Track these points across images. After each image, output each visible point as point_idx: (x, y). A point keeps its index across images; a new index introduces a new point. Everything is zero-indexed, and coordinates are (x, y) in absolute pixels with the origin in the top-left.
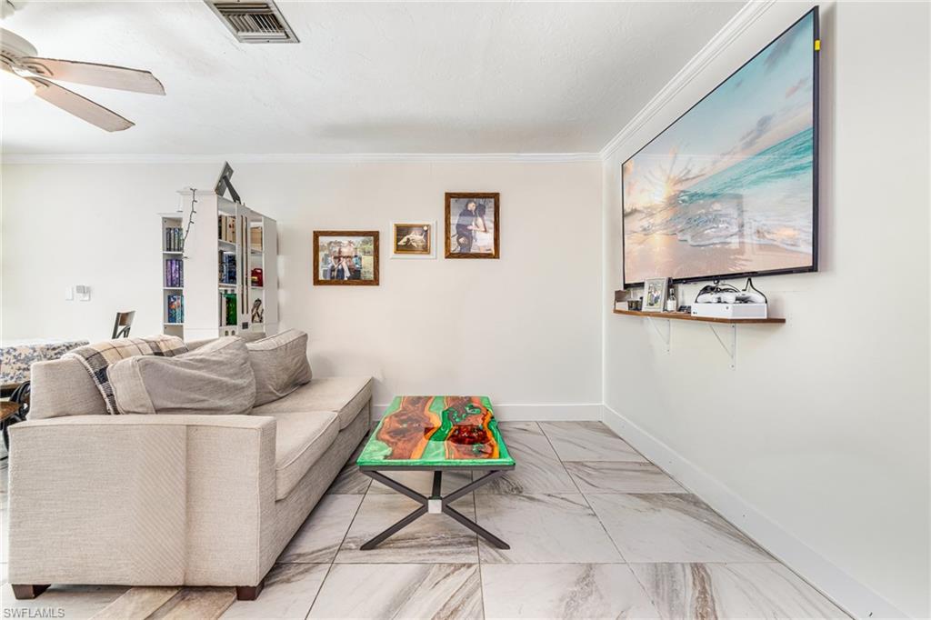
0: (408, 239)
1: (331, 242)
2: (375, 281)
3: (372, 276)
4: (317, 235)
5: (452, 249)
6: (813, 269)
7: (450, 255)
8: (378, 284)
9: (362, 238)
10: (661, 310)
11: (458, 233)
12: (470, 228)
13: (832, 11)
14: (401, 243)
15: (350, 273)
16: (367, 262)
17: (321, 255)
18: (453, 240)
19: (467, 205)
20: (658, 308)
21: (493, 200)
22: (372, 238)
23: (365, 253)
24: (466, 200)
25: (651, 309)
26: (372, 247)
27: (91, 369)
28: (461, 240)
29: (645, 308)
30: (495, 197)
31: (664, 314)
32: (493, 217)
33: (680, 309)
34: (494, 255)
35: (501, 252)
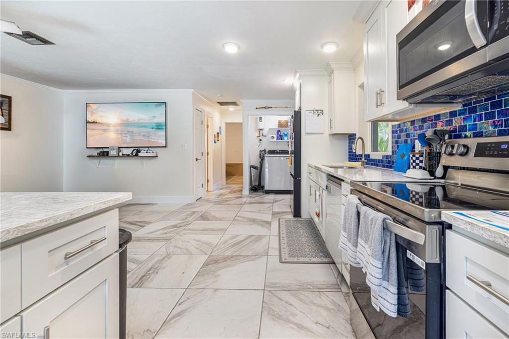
6: (166, 147)
20: (116, 154)
21: (7, 99)
25: (112, 155)
29: (110, 155)
30: (10, 98)
31: (118, 156)
32: (7, 109)
33: (123, 155)
34: (9, 129)
35: (13, 127)
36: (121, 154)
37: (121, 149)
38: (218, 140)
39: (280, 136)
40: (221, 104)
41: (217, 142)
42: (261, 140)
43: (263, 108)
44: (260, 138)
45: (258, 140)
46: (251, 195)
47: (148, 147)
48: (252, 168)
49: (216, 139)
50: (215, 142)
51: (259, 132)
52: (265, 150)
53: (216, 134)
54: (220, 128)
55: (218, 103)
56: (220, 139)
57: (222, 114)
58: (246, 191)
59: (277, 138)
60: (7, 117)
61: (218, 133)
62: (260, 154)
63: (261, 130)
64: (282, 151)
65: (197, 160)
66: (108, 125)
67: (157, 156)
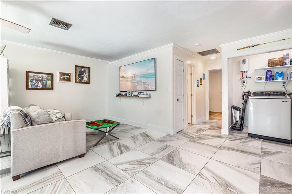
0: (64, 77)
1: (34, 76)
2: (52, 89)
3: (51, 87)
4: (28, 73)
5: (77, 81)
6: (155, 90)
7: (76, 82)
8: (53, 90)
9: (47, 75)
10: (131, 96)
11: (79, 76)
12: (82, 75)
13: (156, 58)
14: (62, 78)
15: (42, 86)
16: (49, 83)
17: (30, 79)
18: (77, 78)
19: (81, 69)
20: (130, 95)
21: (88, 69)
22: (51, 75)
23: (48, 80)
24: (81, 68)
25: (129, 96)
26: (51, 78)
27: (22, 115)
28: (80, 78)
29: (128, 96)
30: (89, 68)
31: (132, 97)
32: (88, 73)
33: (134, 96)
34: (89, 83)
35: (91, 82)
36: (133, 95)
37: (134, 92)
38: (201, 84)
39: (271, 76)
40: (203, 54)
41: (200, 86)
42: (244, 82)
43: (247, 47)
44: (243, 80)
45: (240, 82)
46: (230, 136)
47: (146, 91)
48: (233, 109)
49: (200, 83)
50: (198, 86)
51: (242, 74)
52: (249, 92)
53: (199, 80)
54: (204, 75)
55: (200, 53)
56: (203, 83)
57: (205, 63)
58: (225, 130)
59: (267, 79)
60: (88, 78)
61: (201, 79)
62: (243, 96)
63: (244, 72)
64: (273, 92)
65: (178, 100)
66: (127, 78)
67: (151, 97)
